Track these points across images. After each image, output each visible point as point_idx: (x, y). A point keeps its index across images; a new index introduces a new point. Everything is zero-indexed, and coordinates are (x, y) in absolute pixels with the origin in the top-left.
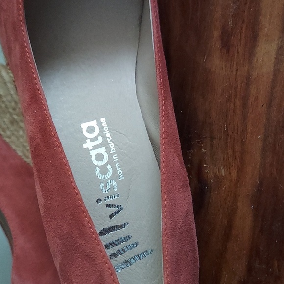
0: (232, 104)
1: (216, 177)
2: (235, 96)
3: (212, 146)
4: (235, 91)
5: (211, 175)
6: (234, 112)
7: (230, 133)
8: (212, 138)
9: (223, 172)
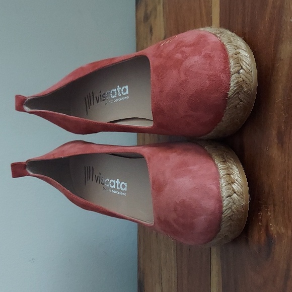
0: (286, 183)
1: (278, 233)
2: (288, 178)
3: (274, 211)
4: (288, 174)
5: (275, 232)
6: (288, 189)
7: (286, 203)
8: (274, 205)
9: (283, 231)
